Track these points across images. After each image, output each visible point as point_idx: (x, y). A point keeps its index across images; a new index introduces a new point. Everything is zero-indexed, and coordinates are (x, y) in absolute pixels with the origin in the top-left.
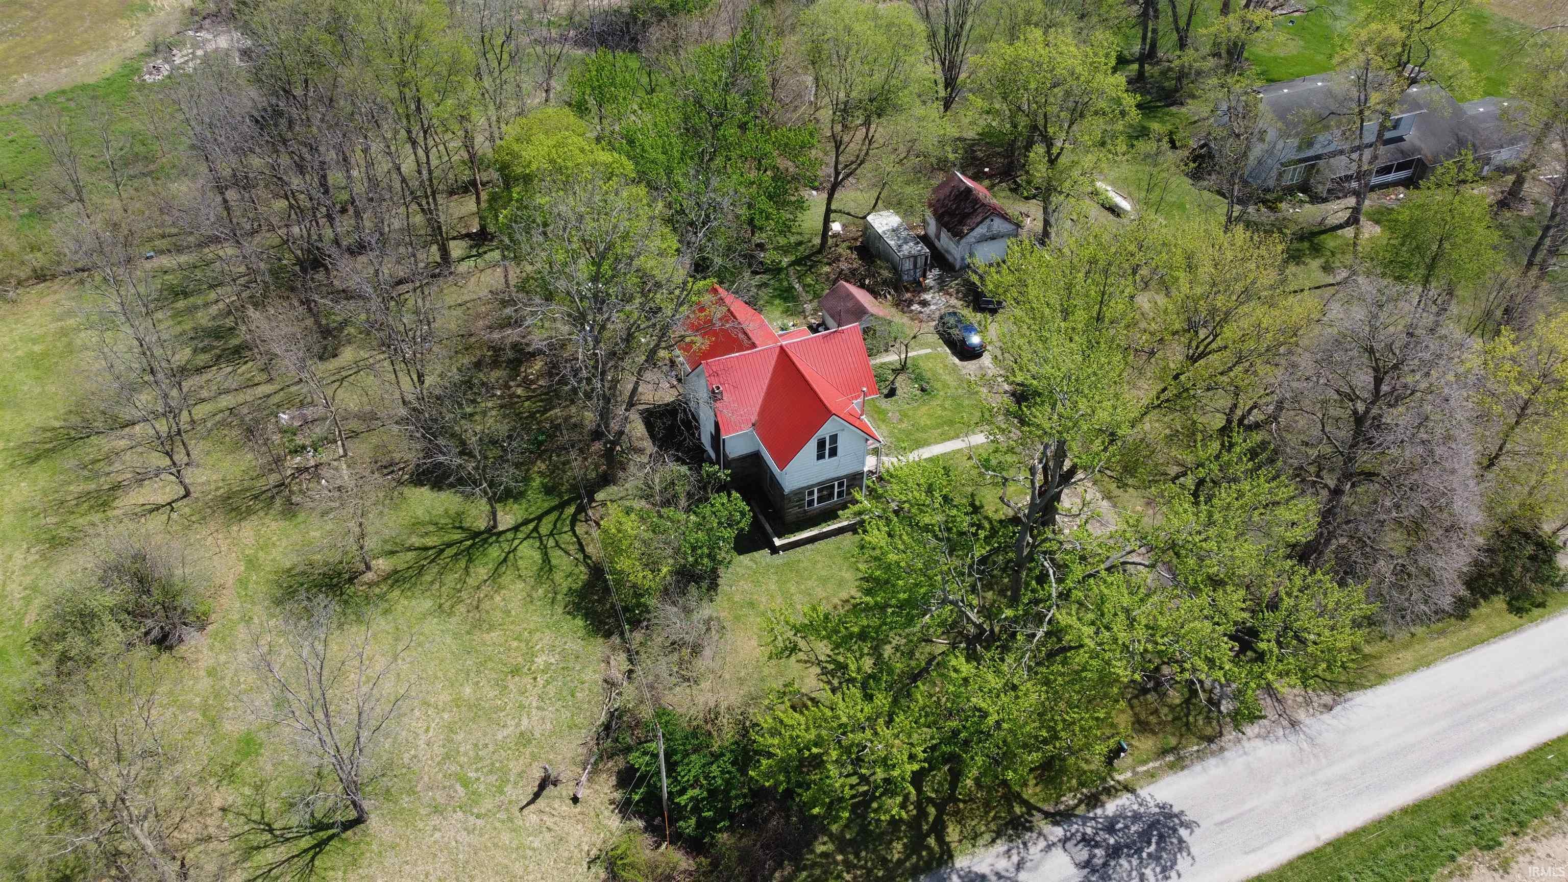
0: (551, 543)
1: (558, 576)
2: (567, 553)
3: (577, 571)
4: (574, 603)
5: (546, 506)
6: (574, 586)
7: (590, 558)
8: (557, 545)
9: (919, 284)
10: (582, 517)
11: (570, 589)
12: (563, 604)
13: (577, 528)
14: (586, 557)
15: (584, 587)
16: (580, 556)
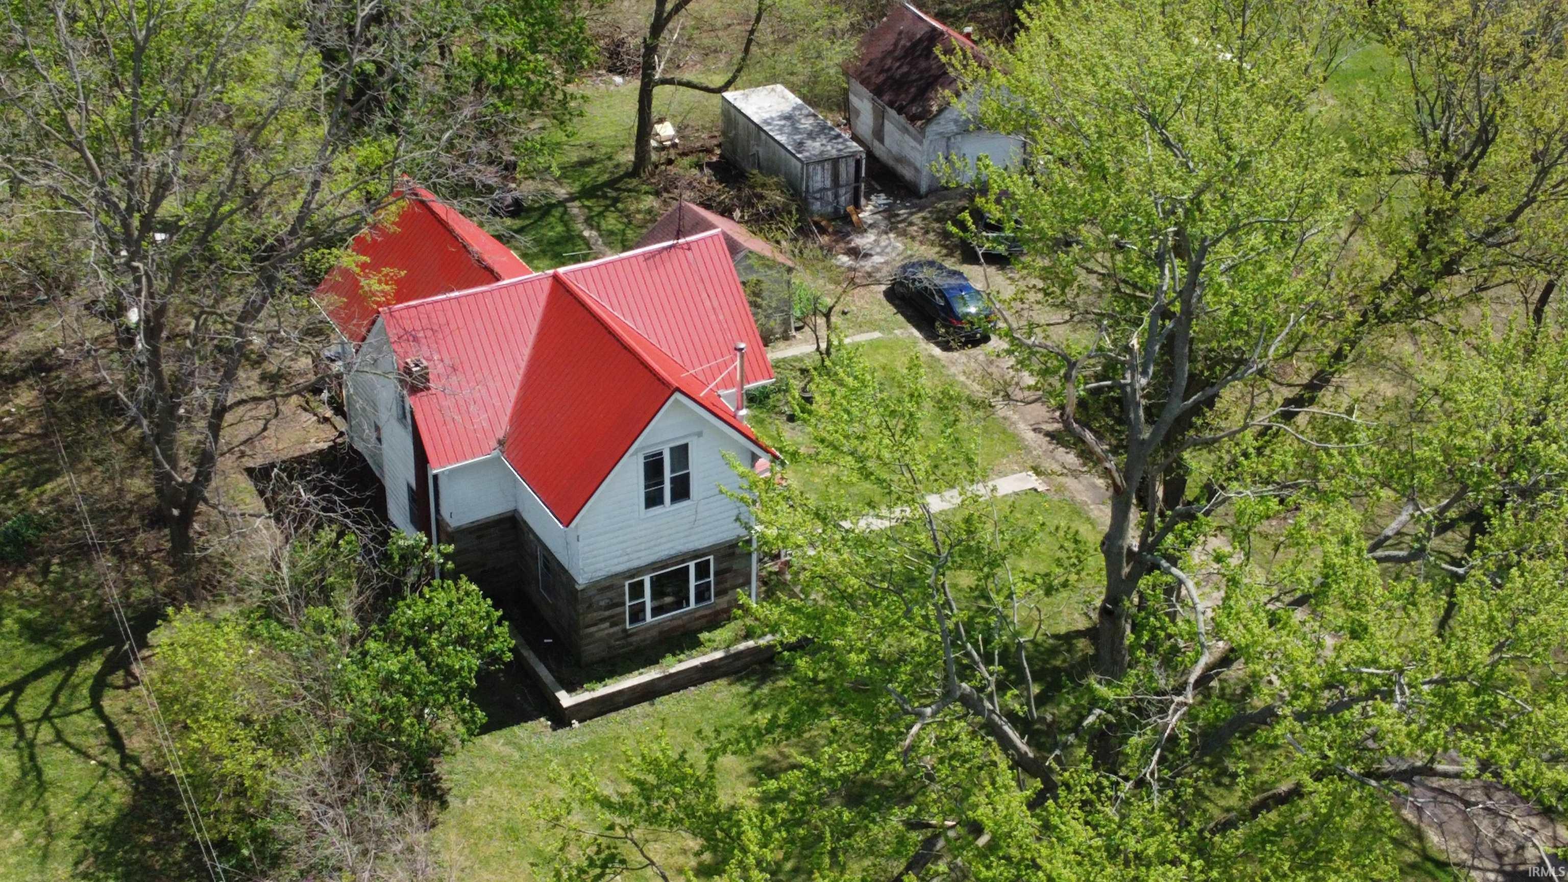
0: (46, 733)
1: (58, 804)
2: (81, 752)
3: (103, 787)
4: (97, 854)
5: (36, 660)
6: (99, 819)
7: (136, 760)
8: (59, 736)
9: (846, 219)
10: (118, 677)
11: (87, 826)
12: (71, 859)
13: (106, 704)
14: (126, 758)
15: (119, 821)
16: (114, 758)
